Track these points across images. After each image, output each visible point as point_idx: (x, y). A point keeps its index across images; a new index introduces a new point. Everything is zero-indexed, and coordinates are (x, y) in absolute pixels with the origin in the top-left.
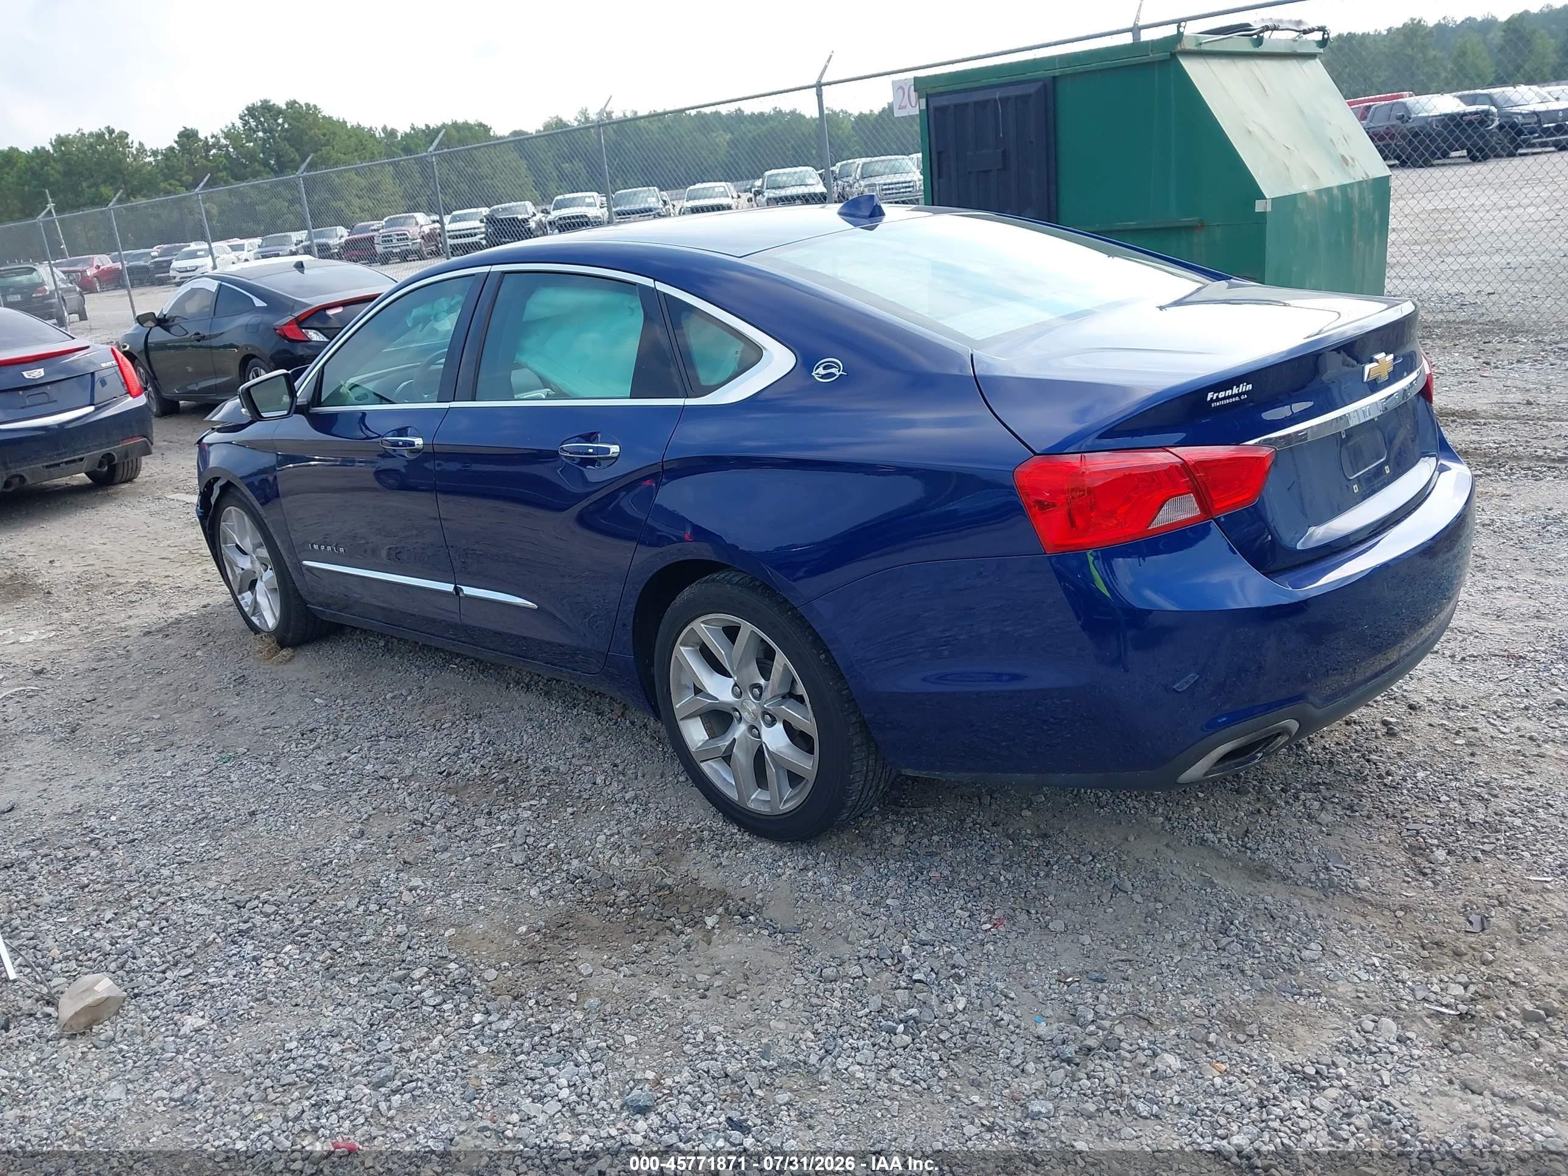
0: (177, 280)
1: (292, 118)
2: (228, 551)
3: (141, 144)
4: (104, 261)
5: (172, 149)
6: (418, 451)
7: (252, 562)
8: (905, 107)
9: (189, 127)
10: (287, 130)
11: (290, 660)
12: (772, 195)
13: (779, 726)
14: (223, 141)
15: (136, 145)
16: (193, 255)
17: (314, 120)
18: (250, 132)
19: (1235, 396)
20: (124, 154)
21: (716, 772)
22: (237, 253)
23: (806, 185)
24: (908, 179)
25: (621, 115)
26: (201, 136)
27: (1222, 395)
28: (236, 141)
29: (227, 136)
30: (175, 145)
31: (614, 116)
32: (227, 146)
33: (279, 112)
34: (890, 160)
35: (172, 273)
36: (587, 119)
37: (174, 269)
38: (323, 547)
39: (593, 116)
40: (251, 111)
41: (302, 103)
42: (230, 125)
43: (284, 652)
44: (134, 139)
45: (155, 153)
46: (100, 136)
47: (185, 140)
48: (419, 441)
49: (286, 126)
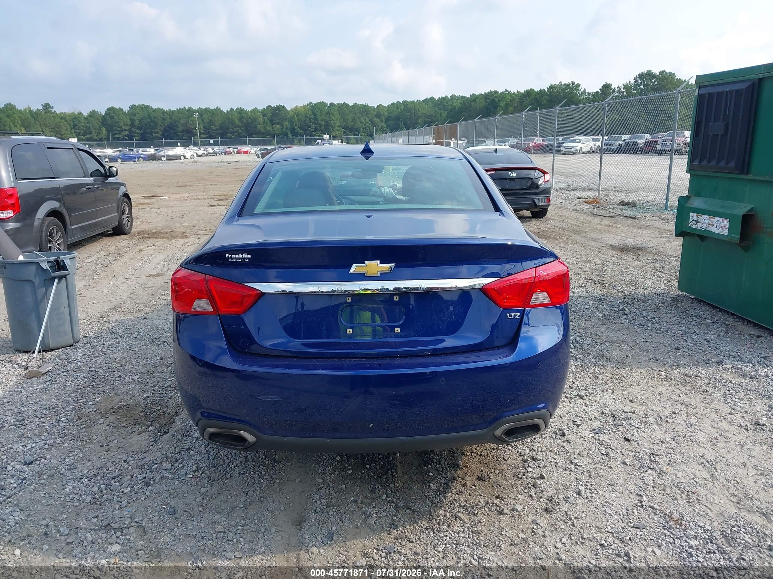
0: (563, 152)
1: (660, 80)
3: (585, 90)
4: (539, 140)
5: (597, 92)
9: (608, 83)
10: (655, 85)
14: (622, 90)
15: (582, 90)
16: (574, 141)
17: (671, 81)
18: (637, 84)
19: (241, 258)
20: (576, 94)
22: (595, 143)
26: (613, 87)
27: (233, 256)
28: (628, 90)
29: (625, 87)
30: (600, 91)
32: (624, 92)
33: (654, 76)
35: (562, 149)
37: (563, 147)
40: (641, 76)
41: (668, 72)
42: (628, 82)
44: (582, 88)
45: (589, 94)
46: (568, 85)
47: (605, 88)
49: (656, 83)
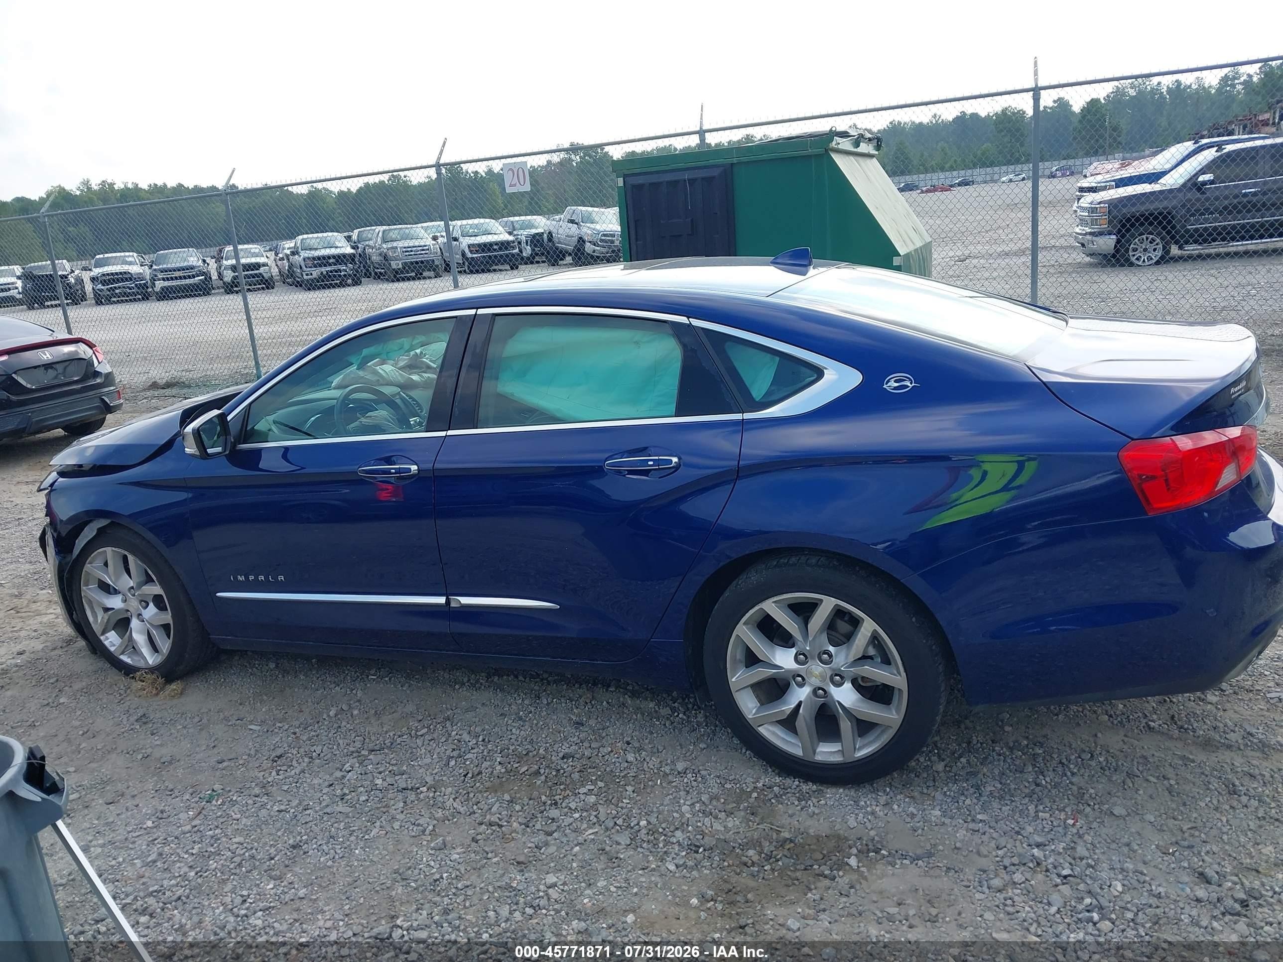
2: (89, 592)
6: (413, 476)
7: (125, 601)
8: (515, 185)
11: (181, 694)
12: (306, 255)
13: (848, 685)
19: (1240, 390)
21: (774, 733)
23: (337, 247)
24: (423, 244)
25: (122, 186)
27: (1236, 389)
31: (116, 187)
34: (401, 229)
36: (89, 189)
38: (251, 578)
39: (95, 185)
43: (173, 686)
48: (414, 468)
